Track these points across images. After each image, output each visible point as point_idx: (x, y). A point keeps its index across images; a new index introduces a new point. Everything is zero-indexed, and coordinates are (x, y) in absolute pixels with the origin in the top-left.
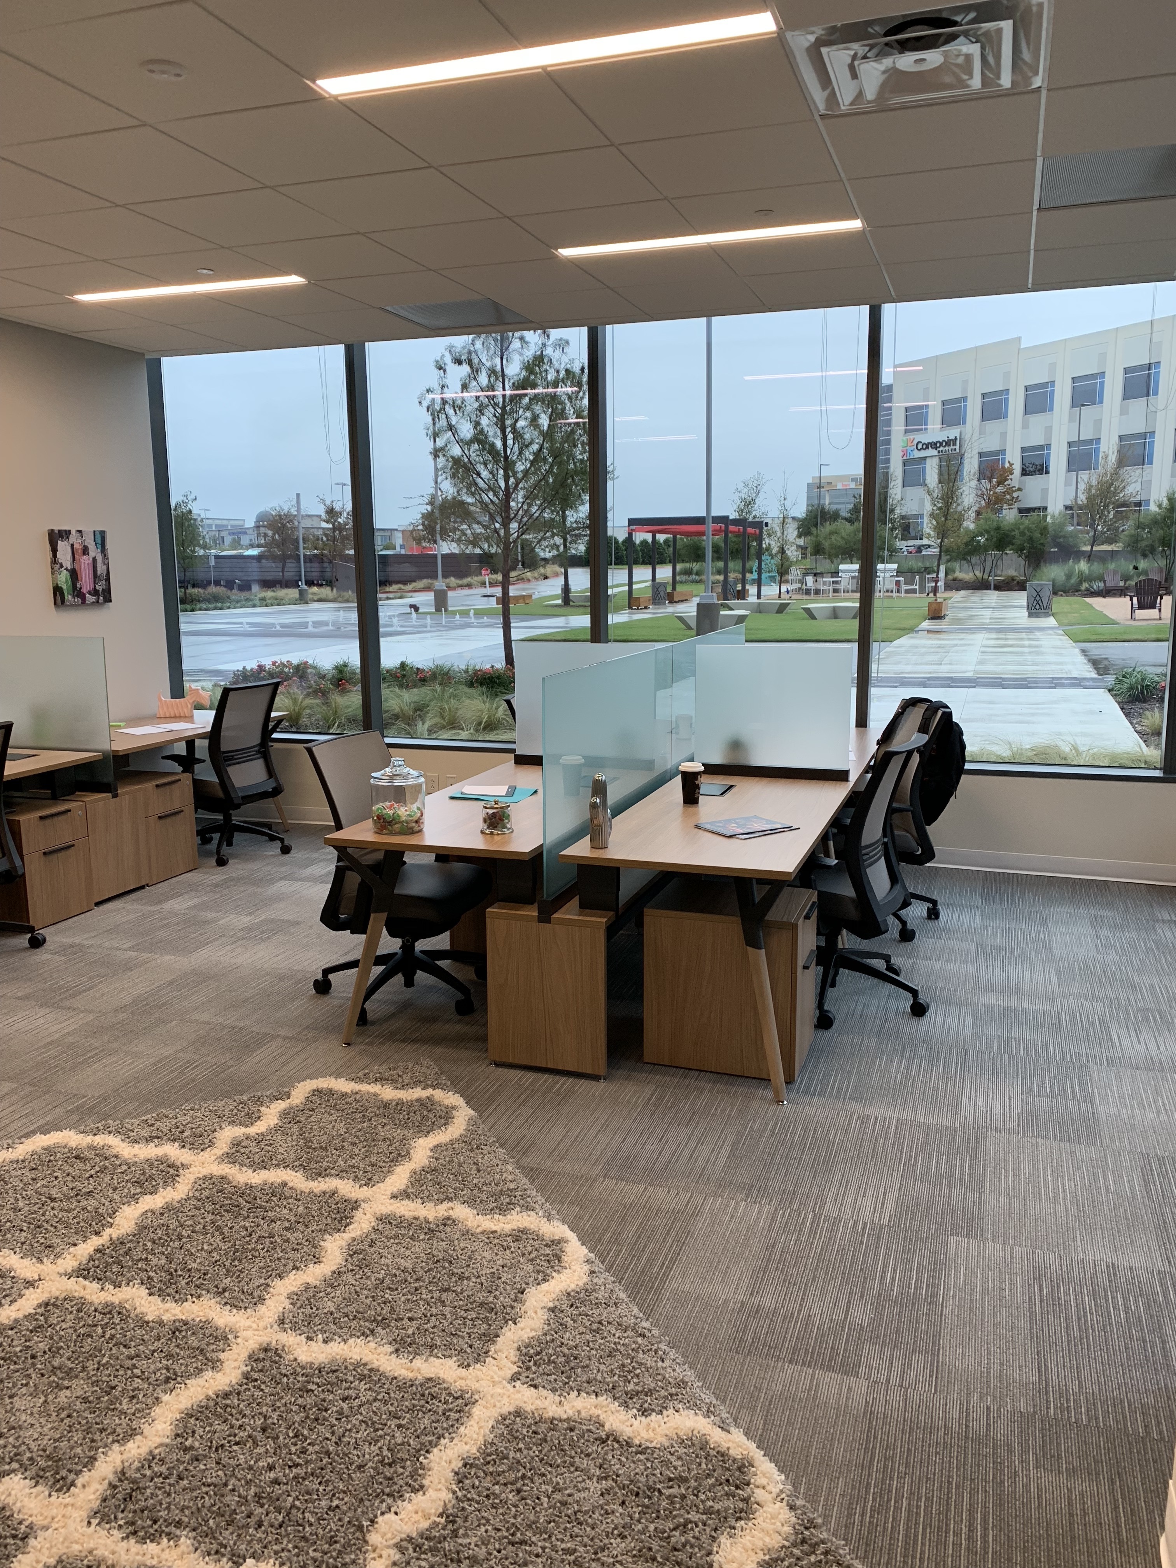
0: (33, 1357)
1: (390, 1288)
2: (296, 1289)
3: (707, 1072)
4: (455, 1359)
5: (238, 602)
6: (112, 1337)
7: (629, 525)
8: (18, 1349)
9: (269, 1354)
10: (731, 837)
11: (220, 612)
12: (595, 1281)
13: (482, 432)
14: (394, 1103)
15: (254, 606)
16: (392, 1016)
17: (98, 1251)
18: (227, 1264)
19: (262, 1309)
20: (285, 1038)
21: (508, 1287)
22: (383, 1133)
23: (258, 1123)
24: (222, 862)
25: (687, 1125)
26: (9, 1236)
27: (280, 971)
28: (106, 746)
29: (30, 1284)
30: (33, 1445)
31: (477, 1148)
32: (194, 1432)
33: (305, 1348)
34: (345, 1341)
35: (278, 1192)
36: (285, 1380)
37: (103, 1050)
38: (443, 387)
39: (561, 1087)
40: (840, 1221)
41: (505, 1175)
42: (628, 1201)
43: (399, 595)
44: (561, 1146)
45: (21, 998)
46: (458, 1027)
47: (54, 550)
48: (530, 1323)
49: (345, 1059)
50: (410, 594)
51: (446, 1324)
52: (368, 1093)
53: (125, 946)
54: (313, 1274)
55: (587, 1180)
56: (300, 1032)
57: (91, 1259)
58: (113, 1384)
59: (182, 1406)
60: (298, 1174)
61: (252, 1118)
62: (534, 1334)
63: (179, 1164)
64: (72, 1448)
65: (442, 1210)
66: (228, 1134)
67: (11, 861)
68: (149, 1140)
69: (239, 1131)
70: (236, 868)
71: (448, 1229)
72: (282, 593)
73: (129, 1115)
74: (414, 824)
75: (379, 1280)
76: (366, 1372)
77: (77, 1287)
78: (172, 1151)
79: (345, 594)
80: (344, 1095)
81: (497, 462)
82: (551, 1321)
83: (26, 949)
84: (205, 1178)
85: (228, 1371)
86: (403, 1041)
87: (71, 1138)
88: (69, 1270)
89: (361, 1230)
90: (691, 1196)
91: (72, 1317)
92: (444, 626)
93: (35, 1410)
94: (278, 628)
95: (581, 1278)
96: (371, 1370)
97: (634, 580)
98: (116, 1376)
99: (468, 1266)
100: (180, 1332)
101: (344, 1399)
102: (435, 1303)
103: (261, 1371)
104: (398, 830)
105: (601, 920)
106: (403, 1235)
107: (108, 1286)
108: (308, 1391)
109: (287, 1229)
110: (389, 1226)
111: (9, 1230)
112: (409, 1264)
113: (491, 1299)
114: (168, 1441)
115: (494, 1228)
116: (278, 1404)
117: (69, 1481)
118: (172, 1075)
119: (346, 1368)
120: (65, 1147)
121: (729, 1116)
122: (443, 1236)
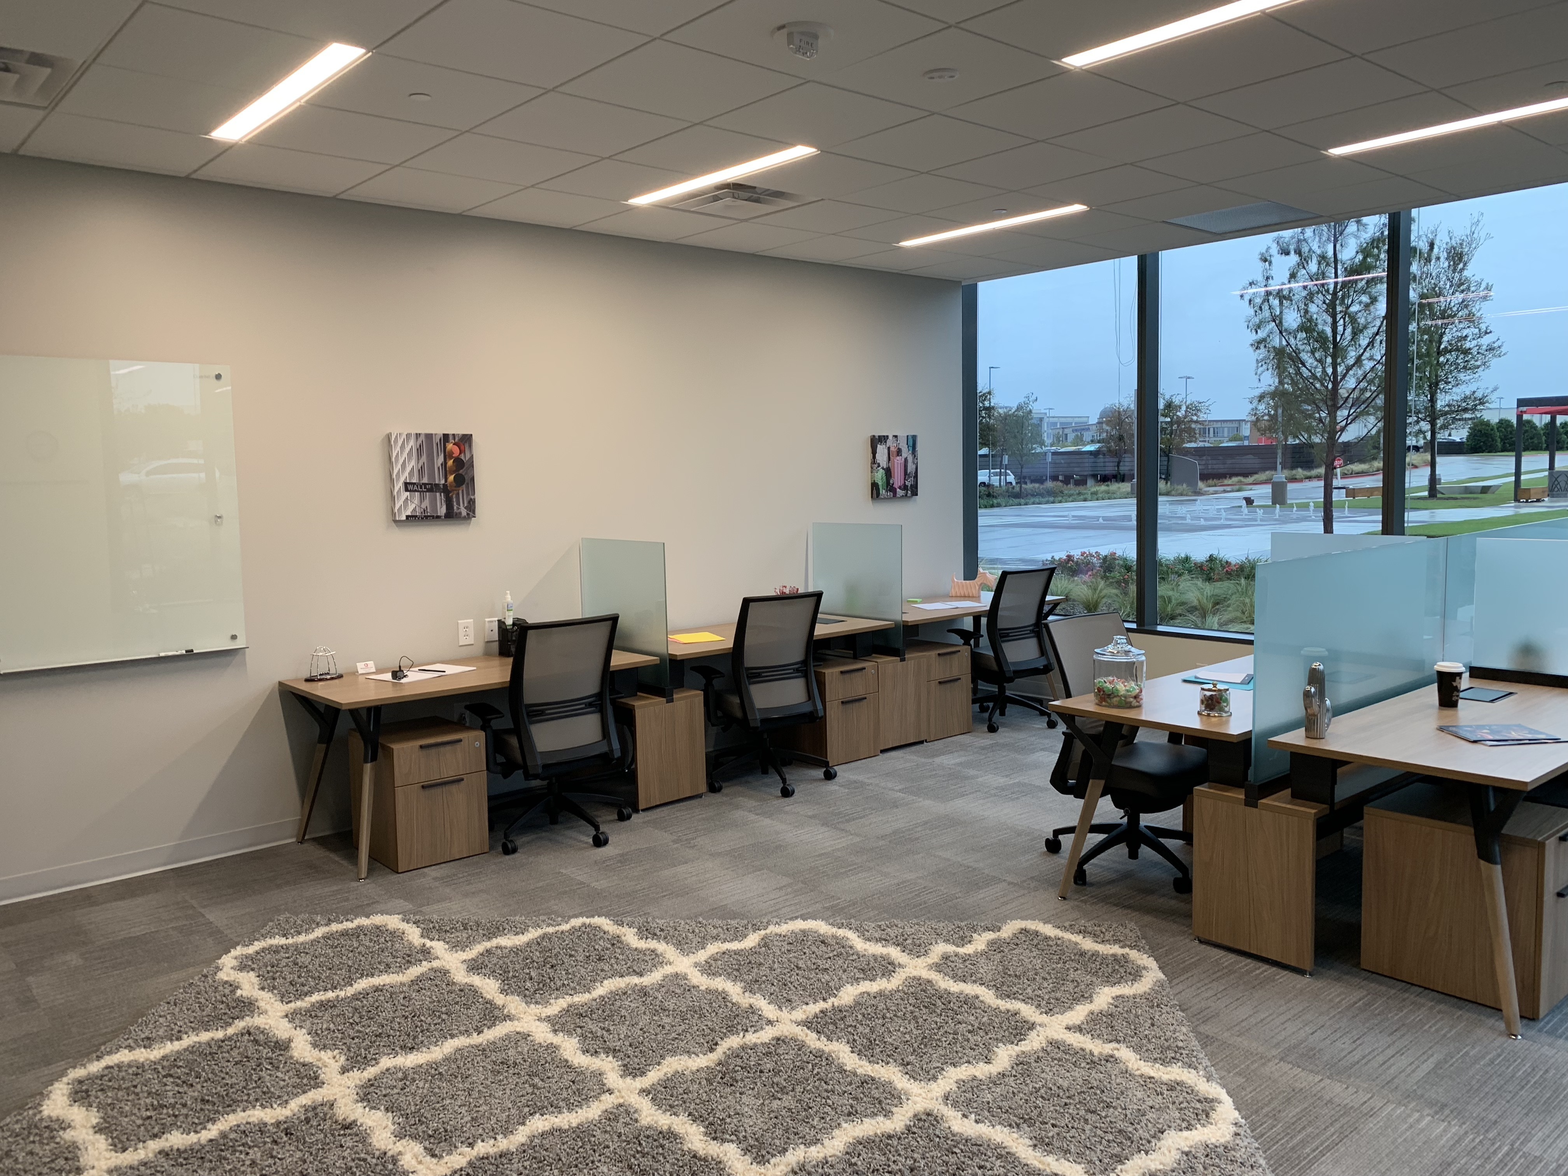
0: (761, 1072)
1: (1042, 1097)
2: (964, 1078)
3: (1433, 990)
4: (1083, 1166)
5: (1070, 496)
6: (818, 1073)
7: (1518, 407)
8: (752, 1063)
9: (930, 1118)
10: (1475, 742)
11: (1052, 505)
12: (1237, 1142)
13: (1310, 320)
14: (1090, 953)
15: (1085, 500)
16: (1111, 882)
17: (822, 1012)
18: (915, 1045)
19: (933, 1085)
20: (1009, 883)
21: (1149, 1124)
22: (1072, 975)
23: (969, 945)
24: (992, 729)
25: (1392, 1034)
26: (763, 986)
27: (1020, 828)
28: (898, 617)
29: (770, 1022)
30: (748, 1129)
31: (1158, 1006)
32: (859, 1155)
33: (960, 1122)
34: (993, 1126)
35: (970, 1002)
36: (938, 1139)
37: (861, 867)
38: (1268, 278)
39: (1261, 973)
40: (1540, 1162)
41: (1177, 1034)
42: (1298, 1085)
43: (1237, 487)
44: (1244, 1024)
45: (810, 817)
46: (1173, 903)
47: (874, 453)
48: (1163, 1159)
49: (1058, 910)
50: (1250, 487)
51: (1083, 1137)
52: (1070, 941)
53: (897, 788)
54: (981, 1070)
55: (1261, 1058)
56: (1025, 881)
57: (816, 1016)
58: (811, 1105)
59: (856, 1135)
60: (990, 992)
61: (964, 940)
62: (1161, 1167)
63: (896, 963)
64: (773, 1139)
65: (1108, 1048)
66: (941, 948)
67: (815, 705)
68: (879, 940)
69: (950, 949)
70: (1004, 736)
71: (1109, 1065)
72: (1114, 486)
73: (869, 919)
74: (1132, 699)
75: (1035, 1088)
76: (1003, 1153)
77: (801, 1033)
78: (894, 953)
79: (1180, 487)
80: (1047, 938)
81: (1326, 350)
82: (1182, 1162)
83: (821, 780)
84: (914, 978)
85: (895, 1121)
86: (1116, 905)
87: (822, 927)
88: (799, 1019)
89: (1032, 1046)
90: (1371, 1098)
91: (794, 1052)
92: (1276, 520)
93: (755, 1107)
94: (1101, 520)
95: (1223, 1136)
96: (1007, 1153)
97: (1523, 469)
98: (814, 1101)
99: (1118, 1099)
100: (868, 1084)
101: (980, 1167)
102: (1079, 1120)
103: (921, 1128)
104: (1116, 703)
105: (1310, 811)
106: (1067, 1060)
107: (822, 1037)
108: (953, 1153)
109: (970, 1032)
110: (1057, 1050)
111: (764, 982)
112: (1065, 1084)
113: (1130, 1129)
114: (840, 1155)
115: (1152, 1074)
116: (927, 1155)
117: (766, 1158)
118: (910, 896)
119: (989, 1145)
120: (815, 932)
121: (1445, 1035)
122: (1102, 1069)
